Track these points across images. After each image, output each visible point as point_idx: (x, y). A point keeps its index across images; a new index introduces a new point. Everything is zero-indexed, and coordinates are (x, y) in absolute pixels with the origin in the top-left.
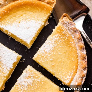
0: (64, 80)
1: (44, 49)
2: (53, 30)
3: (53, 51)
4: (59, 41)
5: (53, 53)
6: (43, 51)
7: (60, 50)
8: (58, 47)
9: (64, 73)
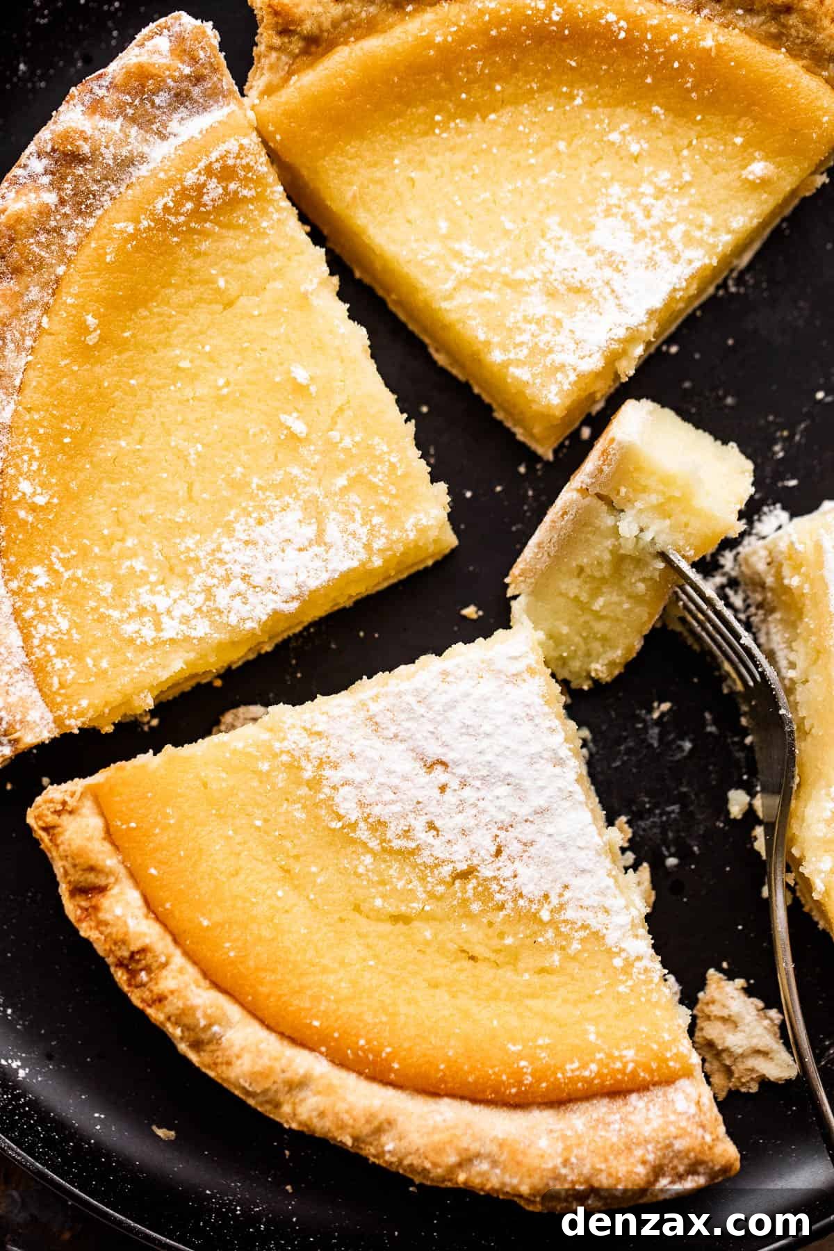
5: (256, 480)
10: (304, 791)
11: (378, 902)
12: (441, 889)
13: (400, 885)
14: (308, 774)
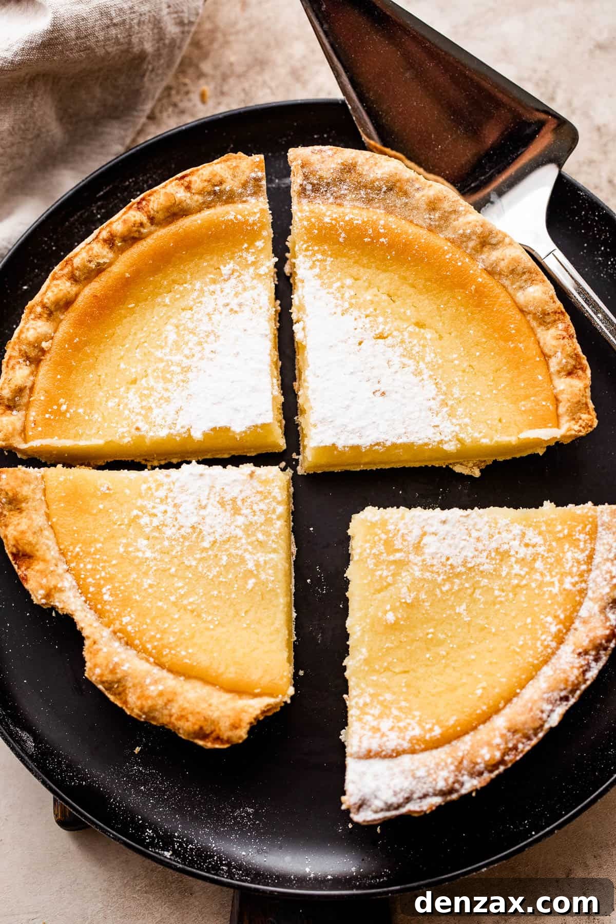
0: (360, 720)
1: (428, 529)
2: (548, 505)
3: (452, 575)
4: (517, 569)
5: (440, 579)
6: (417, 532)
7: (475, 601)
8: (485, 582)
9: (388, 696)
10: (450, 403)
11: (429, 336)
12: (395, 333)
13: (415, 342)
14: (445, 409)
